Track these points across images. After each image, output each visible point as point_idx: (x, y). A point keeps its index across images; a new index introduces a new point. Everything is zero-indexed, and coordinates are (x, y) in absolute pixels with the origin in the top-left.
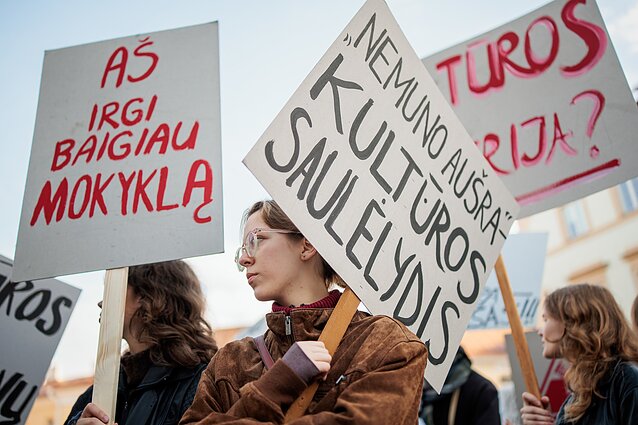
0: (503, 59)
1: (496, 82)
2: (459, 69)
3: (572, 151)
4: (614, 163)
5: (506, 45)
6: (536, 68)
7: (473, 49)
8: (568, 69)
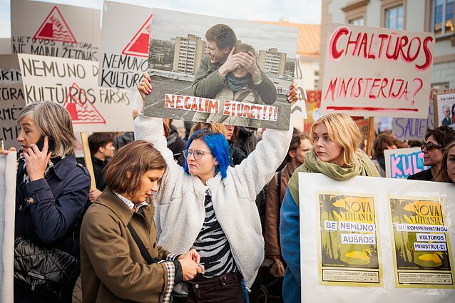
0: (400, 48)
1: (395, 57)
2: (386, 41)
3: (407, 99)
4: (416, 110)
5: (404, 41)
6: (409, 59)
7: (393, 35)
8: (417, 66)
